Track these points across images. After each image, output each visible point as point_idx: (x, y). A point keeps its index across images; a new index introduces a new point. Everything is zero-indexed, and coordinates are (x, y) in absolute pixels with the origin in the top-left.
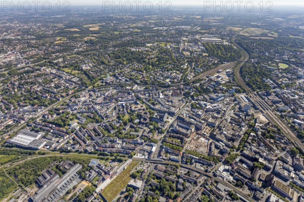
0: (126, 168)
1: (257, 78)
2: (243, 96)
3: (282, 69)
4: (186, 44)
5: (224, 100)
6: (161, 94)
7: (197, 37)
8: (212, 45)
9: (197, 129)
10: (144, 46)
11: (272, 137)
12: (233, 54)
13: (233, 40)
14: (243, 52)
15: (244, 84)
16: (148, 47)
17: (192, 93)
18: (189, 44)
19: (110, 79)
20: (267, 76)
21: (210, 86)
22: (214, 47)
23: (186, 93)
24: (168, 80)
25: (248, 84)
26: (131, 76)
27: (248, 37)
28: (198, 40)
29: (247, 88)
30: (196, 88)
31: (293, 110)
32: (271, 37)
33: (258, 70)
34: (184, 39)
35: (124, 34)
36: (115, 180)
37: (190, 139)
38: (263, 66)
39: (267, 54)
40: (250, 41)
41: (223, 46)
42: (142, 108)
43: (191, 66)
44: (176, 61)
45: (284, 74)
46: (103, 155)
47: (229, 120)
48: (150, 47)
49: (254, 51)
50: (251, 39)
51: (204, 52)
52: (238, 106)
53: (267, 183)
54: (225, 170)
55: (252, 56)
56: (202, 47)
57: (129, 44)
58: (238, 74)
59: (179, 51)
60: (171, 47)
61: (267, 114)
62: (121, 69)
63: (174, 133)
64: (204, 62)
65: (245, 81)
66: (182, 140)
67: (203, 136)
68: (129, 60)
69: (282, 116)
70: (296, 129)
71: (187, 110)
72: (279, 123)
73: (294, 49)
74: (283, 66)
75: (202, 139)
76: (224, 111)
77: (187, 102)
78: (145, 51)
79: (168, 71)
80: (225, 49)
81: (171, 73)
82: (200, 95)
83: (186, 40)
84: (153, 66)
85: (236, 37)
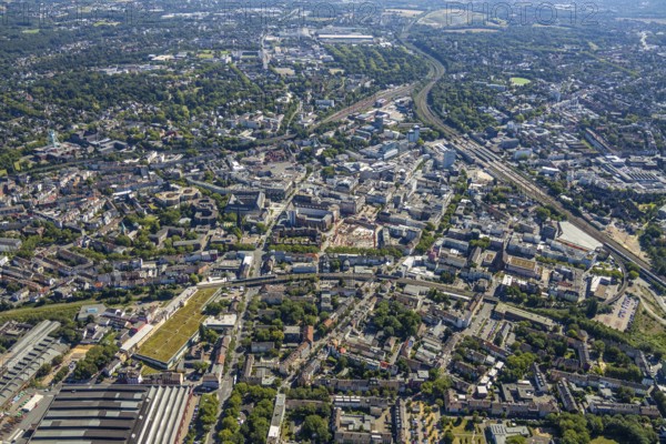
0: (186, 303)
1: (465, 108)
2: (440, 144)
3: (517, 87)
4: (278, 49)
5: (397, 156)
6: (236, 163)
7: (306, 32)
8: (351, 48)
9: (345, 213)
10: (146, 60)
11: (503, 200)
12: (406, 65)
13: (404, 36)
14: (431, 61)
15: (440, 122)
16: (158, 63)
17: (319, 152)
18: (286, 50)
19: (59, 147)
20: (487, 103)
21: (362, 135)
22: (356, 52)
23: (303, 153)
24: (246, 134)
25: (449, 122)
26: (128, 133)
27: (440, 29)
28: (308, 39)
29: (447, 130)
30: (328, 141)
31: (542, 156)
32: (494, 28)
33: (467, 92)
34: (269, 38)
35: (62, 34)
36: (167, 326)
37: (332, 232)
38: (478, 85)
39: (485, 62)
40: (444, 38)
41: (380, 50)
42: (192, 194)
43: (304, 98)
44: (257, 88)
45: (523, 96)
46: (111, 294)
47: (414, 189)
48: (169, 63)
49: (456, 57)
50: (445, 34)
51: (333, 66)
52: (431, 161)
53: (497, 266)
54: (418, 264)
55: (453, 68)
56: (325, 56)
57: (91, 58)
58: (423, 105)
59: (261, 66)
60: (234, 59)
61: (491, 167)
62: (88, 121)
63: (290, 227)
64: (339, 86)
65: (442, 117)
66: (313, 236)
67: (363, 223)
68: (109, 99)
69: (520, 168)
70: (545, 183)
71: (314, 183)
72: (515, 178)
73: (541, 48)
74: (519, 82)
75: (361, 230)
76: (402, 174)
77: (309, 171)
78: (153, 72)
79: (240, 113)
80: (385, 55)
81: (251, 117)
82: (340, 153)
83: (274, 41)
84: (191, 105)
85: (409, 31)
